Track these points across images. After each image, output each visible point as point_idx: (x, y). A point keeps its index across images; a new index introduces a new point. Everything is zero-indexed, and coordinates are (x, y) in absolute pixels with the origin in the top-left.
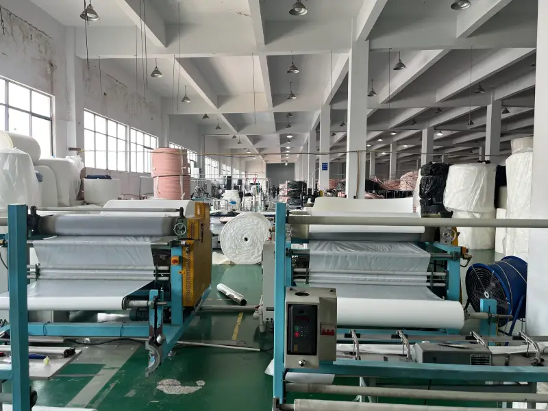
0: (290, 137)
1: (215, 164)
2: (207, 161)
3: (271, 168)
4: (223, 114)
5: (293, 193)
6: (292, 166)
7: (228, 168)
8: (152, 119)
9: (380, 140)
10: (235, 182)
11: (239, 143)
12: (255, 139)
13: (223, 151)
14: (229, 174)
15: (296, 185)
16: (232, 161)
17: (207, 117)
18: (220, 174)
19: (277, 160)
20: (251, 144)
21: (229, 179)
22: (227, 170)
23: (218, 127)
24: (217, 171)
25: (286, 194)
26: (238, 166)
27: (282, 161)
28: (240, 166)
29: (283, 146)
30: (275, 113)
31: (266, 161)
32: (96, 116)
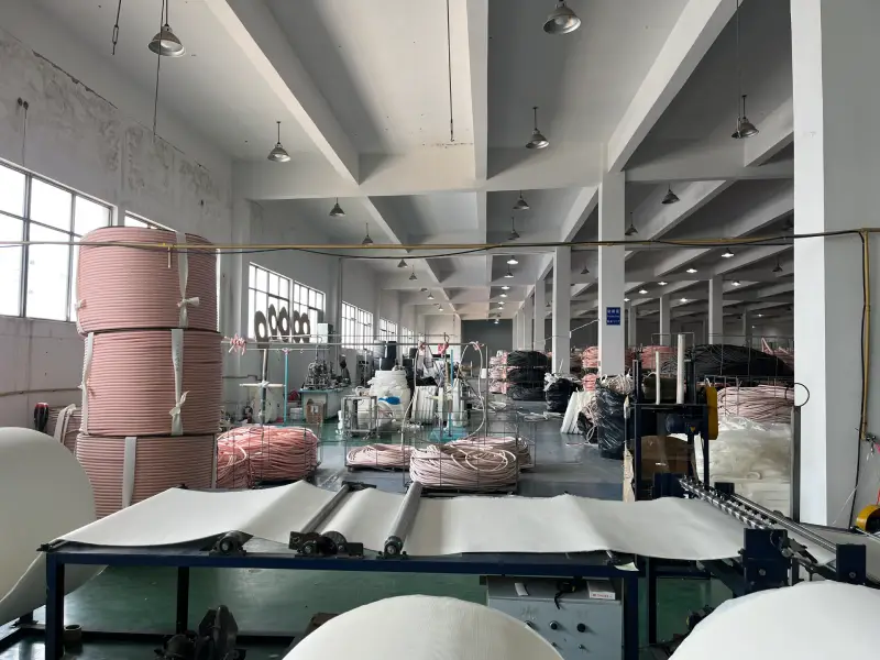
0: (512, 262)
1: (366, 317)
2: (348, 311)
3: (470, 329)
4: (371, 198)
5: (519, 375)
6: (507, 324)
7: (393, 328)
8: (202, 203)
9: (692, 271)
10: (404, 351)
11: (413, 277)
12: (443, 268)
13: (382, 293)
14: (395, 339)
15: (523, 360)
16: (400, 313)
17: (341, 212)
18: (375, 337)
19: (480, 312)
20: (435, 280)
21: (392, 348)
22: (389, 329)
23: (368, 240)
24: (370, 331)
25: (504, 376)
26: (411, 323)
27: (490, 315)
28: (416, 322)
29: (497, 284)
30: (489, 193)
31: (461, 316)
32: (77, 198)
